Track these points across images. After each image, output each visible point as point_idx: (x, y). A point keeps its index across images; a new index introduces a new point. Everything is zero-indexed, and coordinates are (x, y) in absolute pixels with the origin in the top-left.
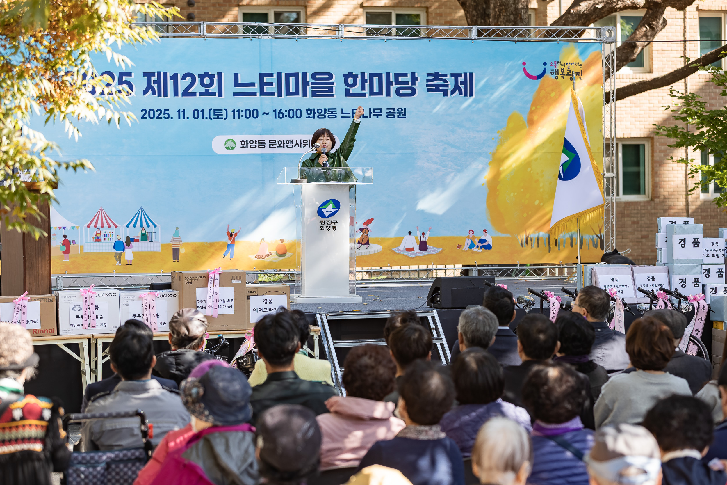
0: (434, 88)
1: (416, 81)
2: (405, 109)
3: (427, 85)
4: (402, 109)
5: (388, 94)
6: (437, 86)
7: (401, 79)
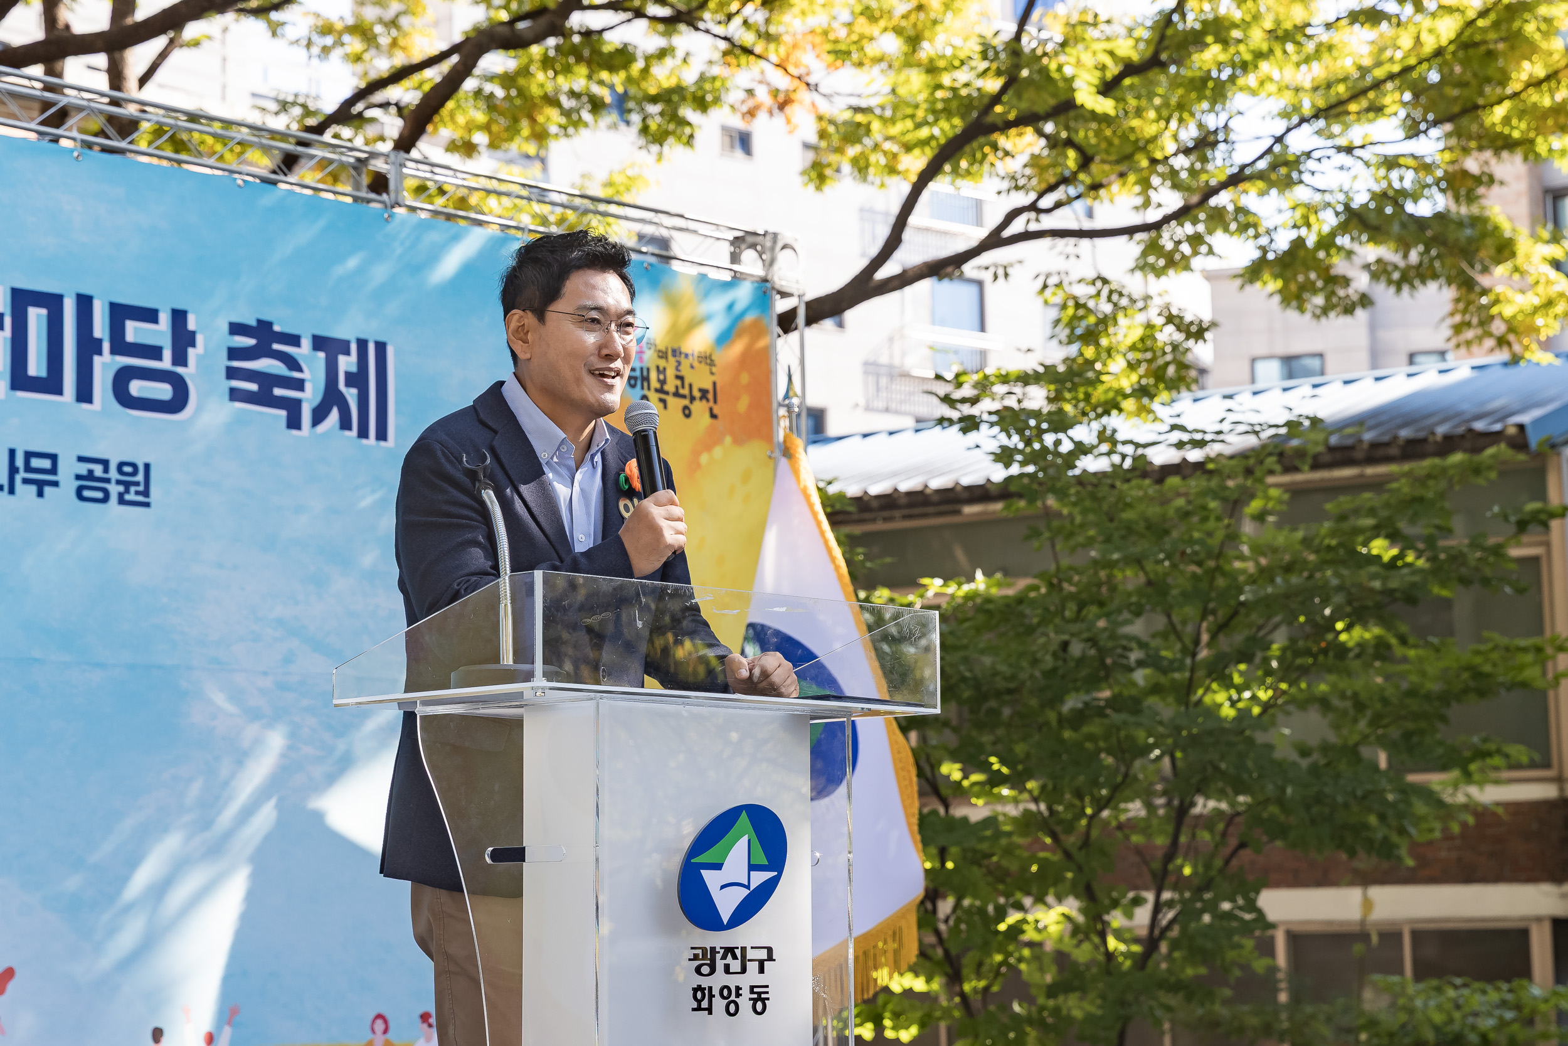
0: (253, 387)
1: (190, 351)
2: (147, 466)
3: (232, 373)
4: (134, 466)
5: (84, 394)
6: (267, 380)
7: (134, 331)
